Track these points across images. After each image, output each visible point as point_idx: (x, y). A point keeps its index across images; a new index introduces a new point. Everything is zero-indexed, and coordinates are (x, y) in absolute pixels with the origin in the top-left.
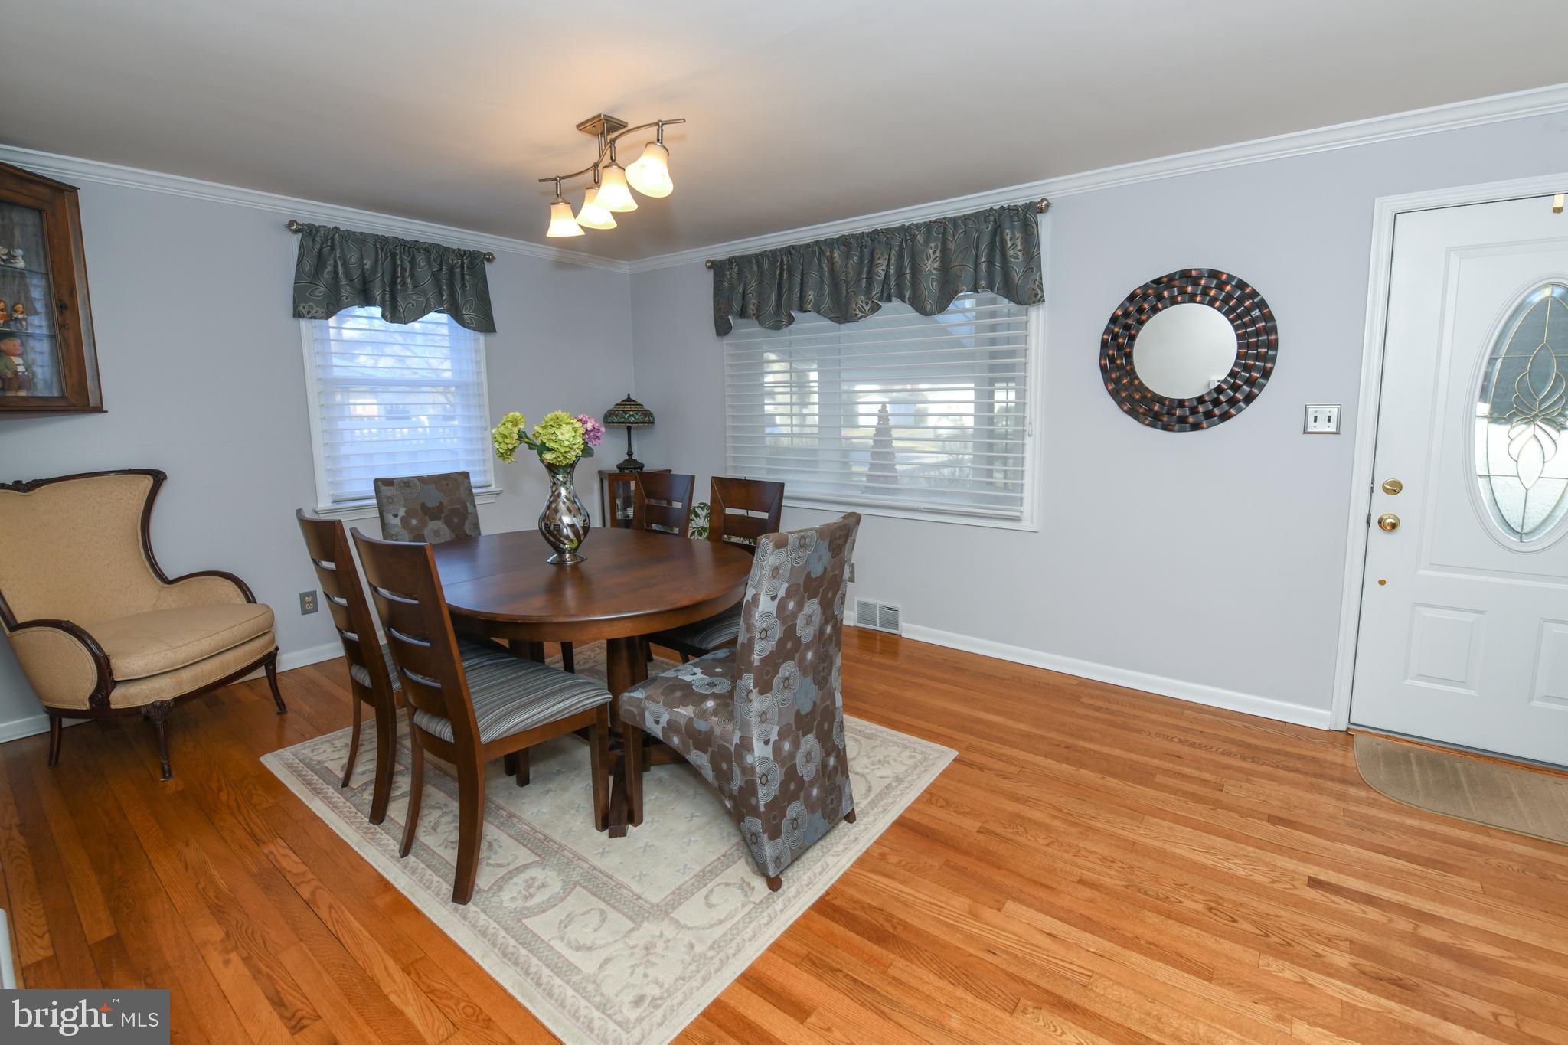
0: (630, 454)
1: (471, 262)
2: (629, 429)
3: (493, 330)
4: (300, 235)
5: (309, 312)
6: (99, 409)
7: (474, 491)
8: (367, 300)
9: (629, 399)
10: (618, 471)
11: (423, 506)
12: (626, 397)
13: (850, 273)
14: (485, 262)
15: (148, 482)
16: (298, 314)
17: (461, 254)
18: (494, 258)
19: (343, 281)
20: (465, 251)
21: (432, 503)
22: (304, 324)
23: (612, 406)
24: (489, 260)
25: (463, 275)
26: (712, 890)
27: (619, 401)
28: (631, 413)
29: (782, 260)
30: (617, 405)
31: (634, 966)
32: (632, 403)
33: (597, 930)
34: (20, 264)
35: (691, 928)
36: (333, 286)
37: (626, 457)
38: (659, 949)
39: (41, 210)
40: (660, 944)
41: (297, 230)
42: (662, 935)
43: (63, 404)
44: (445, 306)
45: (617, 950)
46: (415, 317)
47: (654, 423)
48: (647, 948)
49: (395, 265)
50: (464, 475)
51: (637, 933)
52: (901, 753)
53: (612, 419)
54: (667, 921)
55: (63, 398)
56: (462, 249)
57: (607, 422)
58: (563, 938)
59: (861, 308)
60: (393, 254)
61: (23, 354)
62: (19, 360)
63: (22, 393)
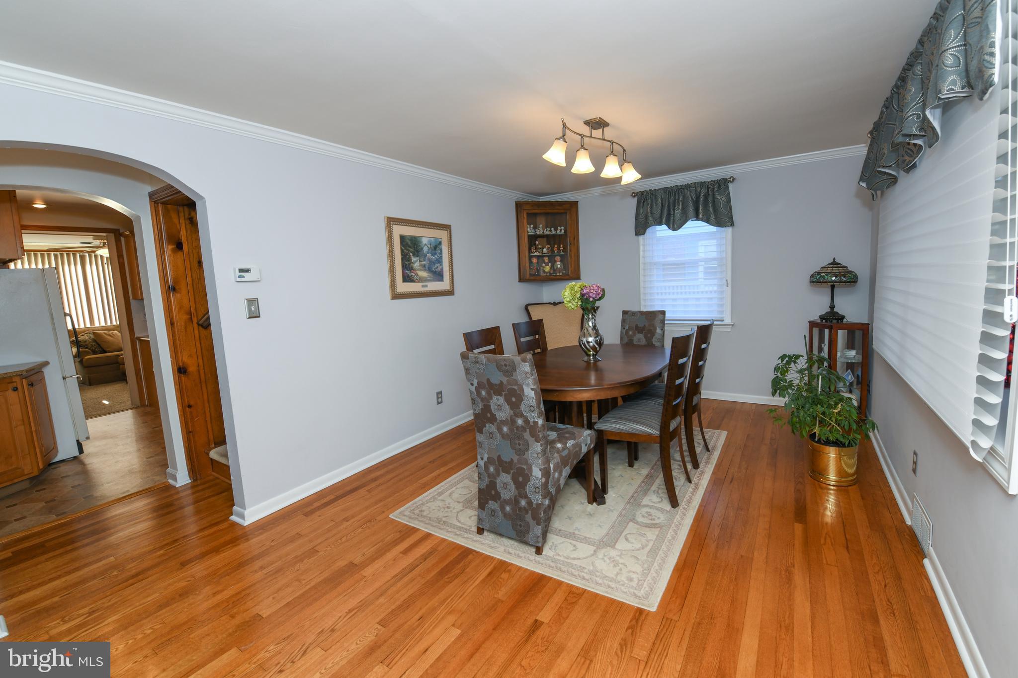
0: (832, 307)
1: (719, 186)
2: (833, 287)
3: (733, 225)
4: (636, 198)
5: (639, 232)
6: (579, 278)
7: (666, 322)
8: (660, 224)
9: (834, 263)
10: (819, 321)
11: (637, 326)
12: (832, 261)
14: (729, 183)
16: (637, 234)
17: (713, 182)
18: (734, 179)
19: (649, 215)
21: (641, 325)
22: (641, 237)
23: (818, 269)
24: (730, 181)
25: (714, 195)
27: (824, 264)
28: (823, 274)
30: (823, 267)
31: (439, 506)
32: (839, 266)
33: (460, 494)
34: (563, 231)
35: (457, 515)
36: (646, 218)
37: (829, 310)
38: (446, 510)
39: (566, 213)
40: (449, 510)
41: (635, 196)
42: (454, 509)
43: (567, 277)
44: (701, 216)
45: (448, 500)
46: (680, 227)
47: (857, 282)
48: (448, 507)
49: (675, 200)
50: (663, 313)
51: (456, 503)
52: (634, 572)
53: (817, 280)
54: (462, 508)
55: (568, 275)
56: (713, 180)
57: (812, 282)
58: (456, 489)
59: (909, 151)
60: (675, 194)
61: (561, 261)
62: (559, 263)
63: (561, 274)
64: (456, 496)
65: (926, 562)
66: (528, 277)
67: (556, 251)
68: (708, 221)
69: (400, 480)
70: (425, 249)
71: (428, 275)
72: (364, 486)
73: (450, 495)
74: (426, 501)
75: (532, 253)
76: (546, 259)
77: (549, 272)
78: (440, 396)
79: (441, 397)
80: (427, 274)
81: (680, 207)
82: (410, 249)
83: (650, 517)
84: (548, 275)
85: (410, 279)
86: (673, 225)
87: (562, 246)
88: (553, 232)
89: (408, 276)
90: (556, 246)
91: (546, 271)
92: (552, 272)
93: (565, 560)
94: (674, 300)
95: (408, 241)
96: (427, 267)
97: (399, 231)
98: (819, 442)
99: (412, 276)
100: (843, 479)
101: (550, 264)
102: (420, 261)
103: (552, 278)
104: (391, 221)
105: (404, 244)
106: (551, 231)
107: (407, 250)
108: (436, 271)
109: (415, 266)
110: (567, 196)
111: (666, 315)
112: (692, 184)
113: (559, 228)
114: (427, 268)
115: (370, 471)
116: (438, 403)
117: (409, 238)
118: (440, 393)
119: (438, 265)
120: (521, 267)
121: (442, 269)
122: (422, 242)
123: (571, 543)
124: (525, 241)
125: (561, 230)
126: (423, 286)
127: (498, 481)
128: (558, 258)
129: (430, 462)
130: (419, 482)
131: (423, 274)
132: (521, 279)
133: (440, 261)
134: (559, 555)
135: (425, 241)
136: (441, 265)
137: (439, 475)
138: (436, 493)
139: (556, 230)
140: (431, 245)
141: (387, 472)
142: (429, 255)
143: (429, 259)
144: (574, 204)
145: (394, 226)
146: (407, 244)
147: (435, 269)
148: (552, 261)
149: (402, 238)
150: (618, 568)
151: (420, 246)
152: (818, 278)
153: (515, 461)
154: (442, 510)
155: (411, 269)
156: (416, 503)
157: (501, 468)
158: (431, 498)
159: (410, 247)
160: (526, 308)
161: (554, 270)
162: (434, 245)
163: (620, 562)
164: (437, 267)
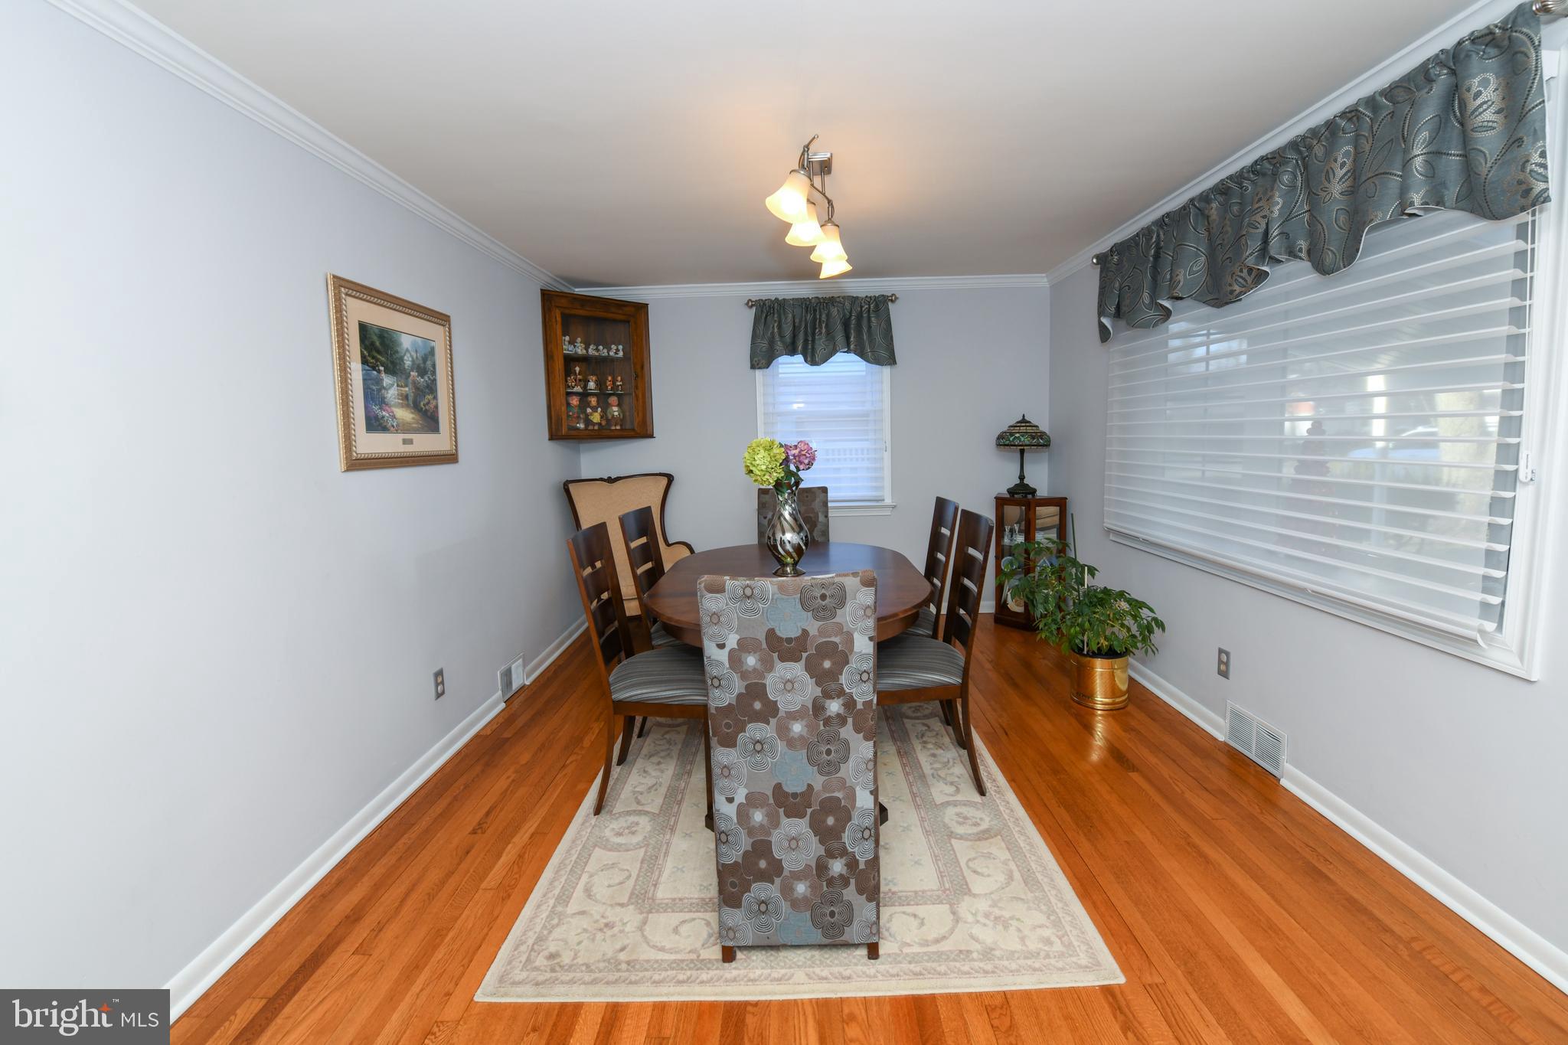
0: (1022, 477)
1: (877, 306)
2: (1022, 452)
3: (894, 362)
4: (754, 308)
5: (758, 364)
6: (651, 436)
7: (830, 505)
8: (792, 352)
9: (1024, 421)
10: (1008, 496)
12: (1020, 418)
13: (1227, 232)
14: (890, 304)
15: (665, 481)
16: (753, 367)
17: (869, 300)
18: (896, 298)
19: (777, 338)
20: (870, 297)
22: (758, 373)
23: (1005, 429)
24: (892, 301)
25: (869, 318)
26: (694, 919)
27: (1012, 423)
28: (1017, 435)
29: (1158, 236)
30: (1012, 426)
31: (585, 930)
32: (1027, 424)
33: (609, 886)
34: (621, 354)
35: (643, 936)
36: (772, 343)
37: (1018, 481)
38: (609, 933)
39: (629, 322)
40: (616, 930)
41: (752, 306)
42: (625, 924)
43: (632, 433)
44: (852, 347)
45: (596, 910)
46: (825, 360)
47: (1049, 445)
48: (606, 925)
49: (815, 319)
50: (824, 490)
51: (618, 909)
52: (1040, 927)
53: (1004, 441)
54: (641, 917)
55: (633, 430)
56: (869, 296)
57: (998, 445)
58: (591, 876)
59: (1240, 280)
60: (815, 310)
61: (619, 405)
62: (615, 409)
63: (618, 427)
64: (601, 891)
65: (1284, 782)
66: (564, 431)
67: (609, 387)
68: (862, 354)
69: (431, 897)
70: (408, 363)
71: (413, 418)
72: (338, 943)
73: (588, 892)
74: (544, 927)
75: (569, 387)
76: (593, 401)
77: (600, 424)
78: (440, 680)
79: (442, 683)
80: (412, 416)
81: (824, 330)
82: (379, 357)
83: (969, 822)
84: (596, 427)
85: (380, 425)
86: (813, 355)
87: (619, 378)
88: (604, 353)
89: (376, 418)
90: (610, 378)
91: (595, 421)
92: (604, 423)
93: (925, 949)
94: (838, 470)
95: (375, 338)
96: (411, 398)
97: (359, 311)
98: (1088, 655)
99: (383, 417)
100: (1118, 700)
101: (599, 409)
102: (398, 386)
103: (604, 434)
104: (344, 287)
105: (367, 343)
106: (597, 350)
107: (373, 358)
108: (426, 410)
109: (389, 395)
110: (630, 292)
111: (829, 494)
112: (839, 297)
113: (613, 346)
114: (411, 403)
115: (324, 896)
116: (439, 695)
117: (377, 331)
118: (439, 673)
119: (430, 397)
120: (553, 413)
121: (436, 407)
122: (401, 344)
123: (904, 913)
124: (559, 365)
125: (618, 350)
126: (405, 442)
127: (777, 838)
128: (613, 400)
129: (474, 832)
130: (483, 885)
131: (404, 415)
132: (554, 436)
133: (432, 388)
134: (909, 945)
135: (406, 342)
136: (435, 398)
137: (521, 856)
138: (552, 902)
139: (609, 350)
140: (416, 351)
141: (378, 888)
142: (414, 374)
143: (414, 383)
144: (641, 309)
145: (349, 299)
146: (373, 344)
147: (424, 405)
148: (604, 405)
149: (363, 328)
150: (1012, 929)
151: (397, 352)
152: (1011, 439)
153: (818, 787)
154: (599, 936)
155: (382, 402)
156: (521, 943)
157: (781, 810)
158: (550, 917)
159: (379, 352)
160: (566, 488)
161: (608, 420)
162: (423, 353)
163: (1007, 916)
164: (428, 403)
